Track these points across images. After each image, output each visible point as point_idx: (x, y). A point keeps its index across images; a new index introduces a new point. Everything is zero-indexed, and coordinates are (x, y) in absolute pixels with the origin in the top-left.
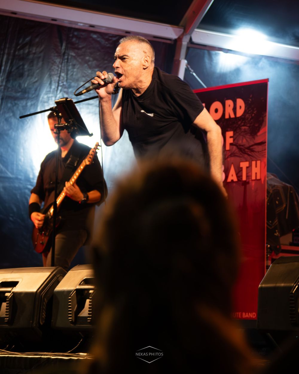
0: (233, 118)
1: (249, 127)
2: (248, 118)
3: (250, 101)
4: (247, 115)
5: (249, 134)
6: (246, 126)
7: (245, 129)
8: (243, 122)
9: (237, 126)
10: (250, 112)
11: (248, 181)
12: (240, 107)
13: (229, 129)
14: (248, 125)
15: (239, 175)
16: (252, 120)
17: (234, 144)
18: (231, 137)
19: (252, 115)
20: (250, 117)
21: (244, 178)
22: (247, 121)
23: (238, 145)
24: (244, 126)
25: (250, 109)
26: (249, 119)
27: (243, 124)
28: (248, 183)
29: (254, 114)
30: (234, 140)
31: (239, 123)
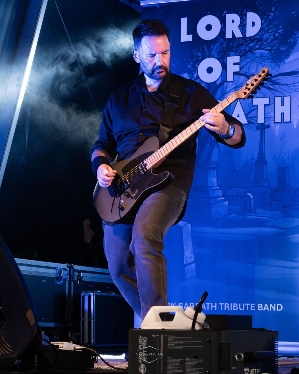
0: (239, 38)
1: (270, 51)
2: (267, 39)
3: (271, 15)
4: (266, 35)
5: (270, 61)
6: (264, 49)
7: (262, 53)
8: (259, 43)
9: (247, 49)
10: (270, 31)
11: (266, 124)
12: (254, 24)
13: (231, 53)
14: (269, 48)
15: (250, 115)
16: (274, 42)
17: (242, 72)
18: (235, 64)
19: (274, 35)
20: (272, 37)
21: (261, 120)
22: (266, 43)
23: (248, 74)
24: (259, 49)
25: (271, 26)
26: (270, 40)
27: (258, 47)
28: (268, 126)
29: (279, 33)
30: (241, 69)
31: (252, 45)
